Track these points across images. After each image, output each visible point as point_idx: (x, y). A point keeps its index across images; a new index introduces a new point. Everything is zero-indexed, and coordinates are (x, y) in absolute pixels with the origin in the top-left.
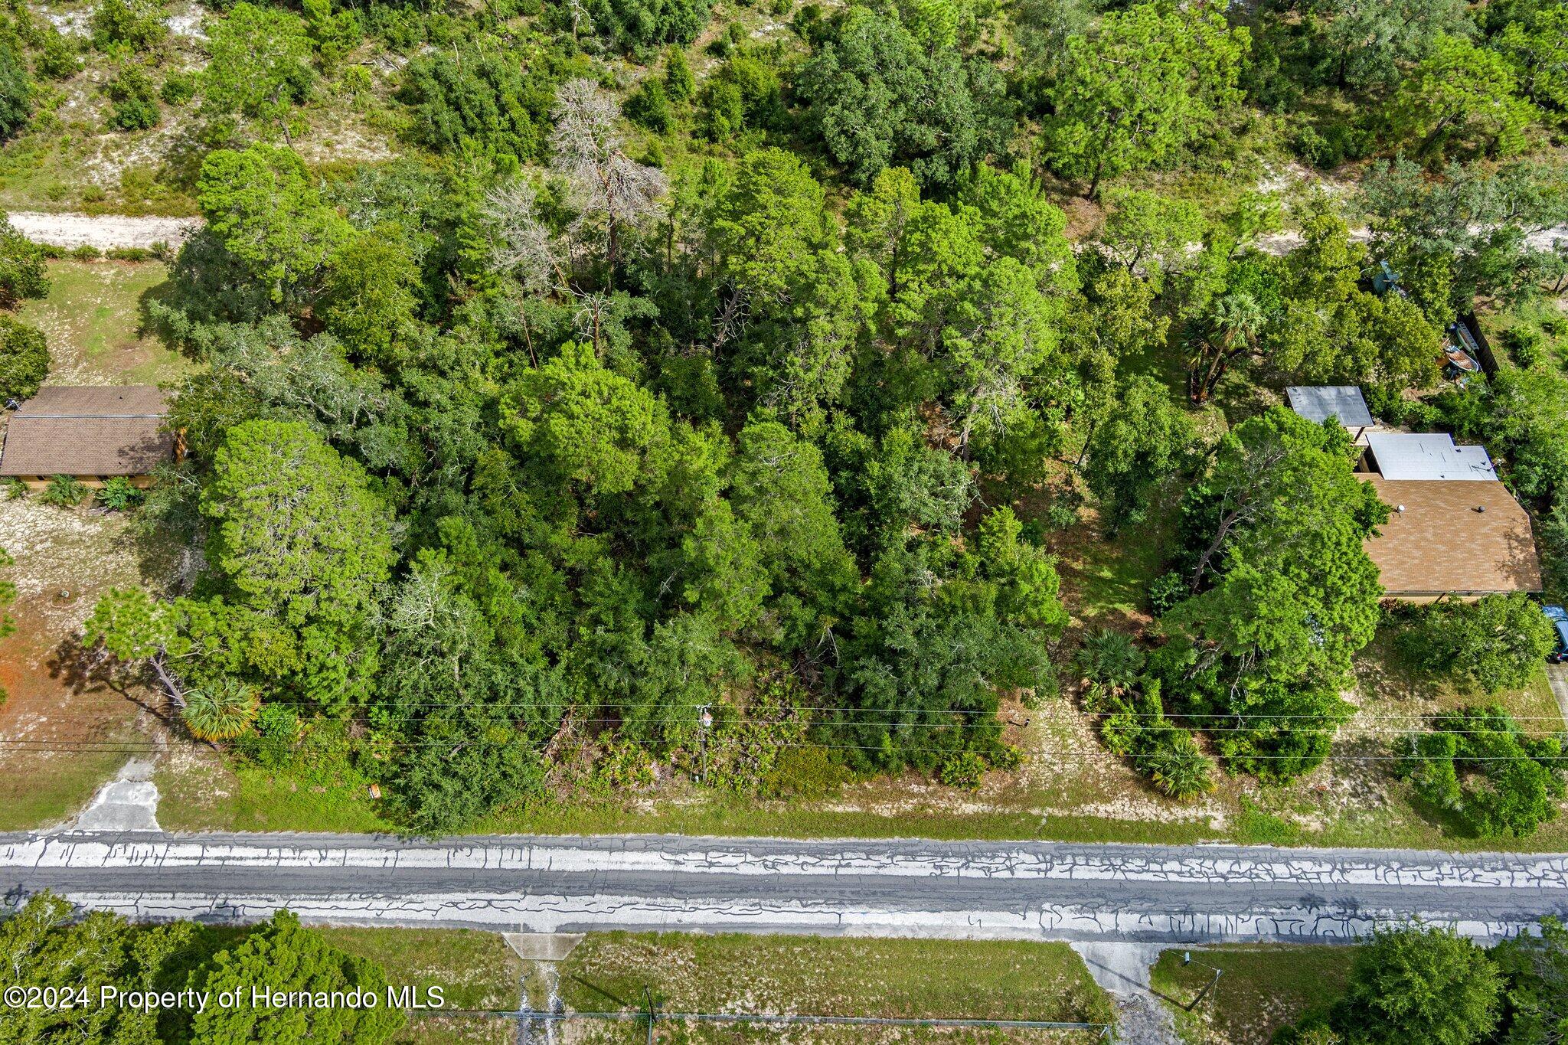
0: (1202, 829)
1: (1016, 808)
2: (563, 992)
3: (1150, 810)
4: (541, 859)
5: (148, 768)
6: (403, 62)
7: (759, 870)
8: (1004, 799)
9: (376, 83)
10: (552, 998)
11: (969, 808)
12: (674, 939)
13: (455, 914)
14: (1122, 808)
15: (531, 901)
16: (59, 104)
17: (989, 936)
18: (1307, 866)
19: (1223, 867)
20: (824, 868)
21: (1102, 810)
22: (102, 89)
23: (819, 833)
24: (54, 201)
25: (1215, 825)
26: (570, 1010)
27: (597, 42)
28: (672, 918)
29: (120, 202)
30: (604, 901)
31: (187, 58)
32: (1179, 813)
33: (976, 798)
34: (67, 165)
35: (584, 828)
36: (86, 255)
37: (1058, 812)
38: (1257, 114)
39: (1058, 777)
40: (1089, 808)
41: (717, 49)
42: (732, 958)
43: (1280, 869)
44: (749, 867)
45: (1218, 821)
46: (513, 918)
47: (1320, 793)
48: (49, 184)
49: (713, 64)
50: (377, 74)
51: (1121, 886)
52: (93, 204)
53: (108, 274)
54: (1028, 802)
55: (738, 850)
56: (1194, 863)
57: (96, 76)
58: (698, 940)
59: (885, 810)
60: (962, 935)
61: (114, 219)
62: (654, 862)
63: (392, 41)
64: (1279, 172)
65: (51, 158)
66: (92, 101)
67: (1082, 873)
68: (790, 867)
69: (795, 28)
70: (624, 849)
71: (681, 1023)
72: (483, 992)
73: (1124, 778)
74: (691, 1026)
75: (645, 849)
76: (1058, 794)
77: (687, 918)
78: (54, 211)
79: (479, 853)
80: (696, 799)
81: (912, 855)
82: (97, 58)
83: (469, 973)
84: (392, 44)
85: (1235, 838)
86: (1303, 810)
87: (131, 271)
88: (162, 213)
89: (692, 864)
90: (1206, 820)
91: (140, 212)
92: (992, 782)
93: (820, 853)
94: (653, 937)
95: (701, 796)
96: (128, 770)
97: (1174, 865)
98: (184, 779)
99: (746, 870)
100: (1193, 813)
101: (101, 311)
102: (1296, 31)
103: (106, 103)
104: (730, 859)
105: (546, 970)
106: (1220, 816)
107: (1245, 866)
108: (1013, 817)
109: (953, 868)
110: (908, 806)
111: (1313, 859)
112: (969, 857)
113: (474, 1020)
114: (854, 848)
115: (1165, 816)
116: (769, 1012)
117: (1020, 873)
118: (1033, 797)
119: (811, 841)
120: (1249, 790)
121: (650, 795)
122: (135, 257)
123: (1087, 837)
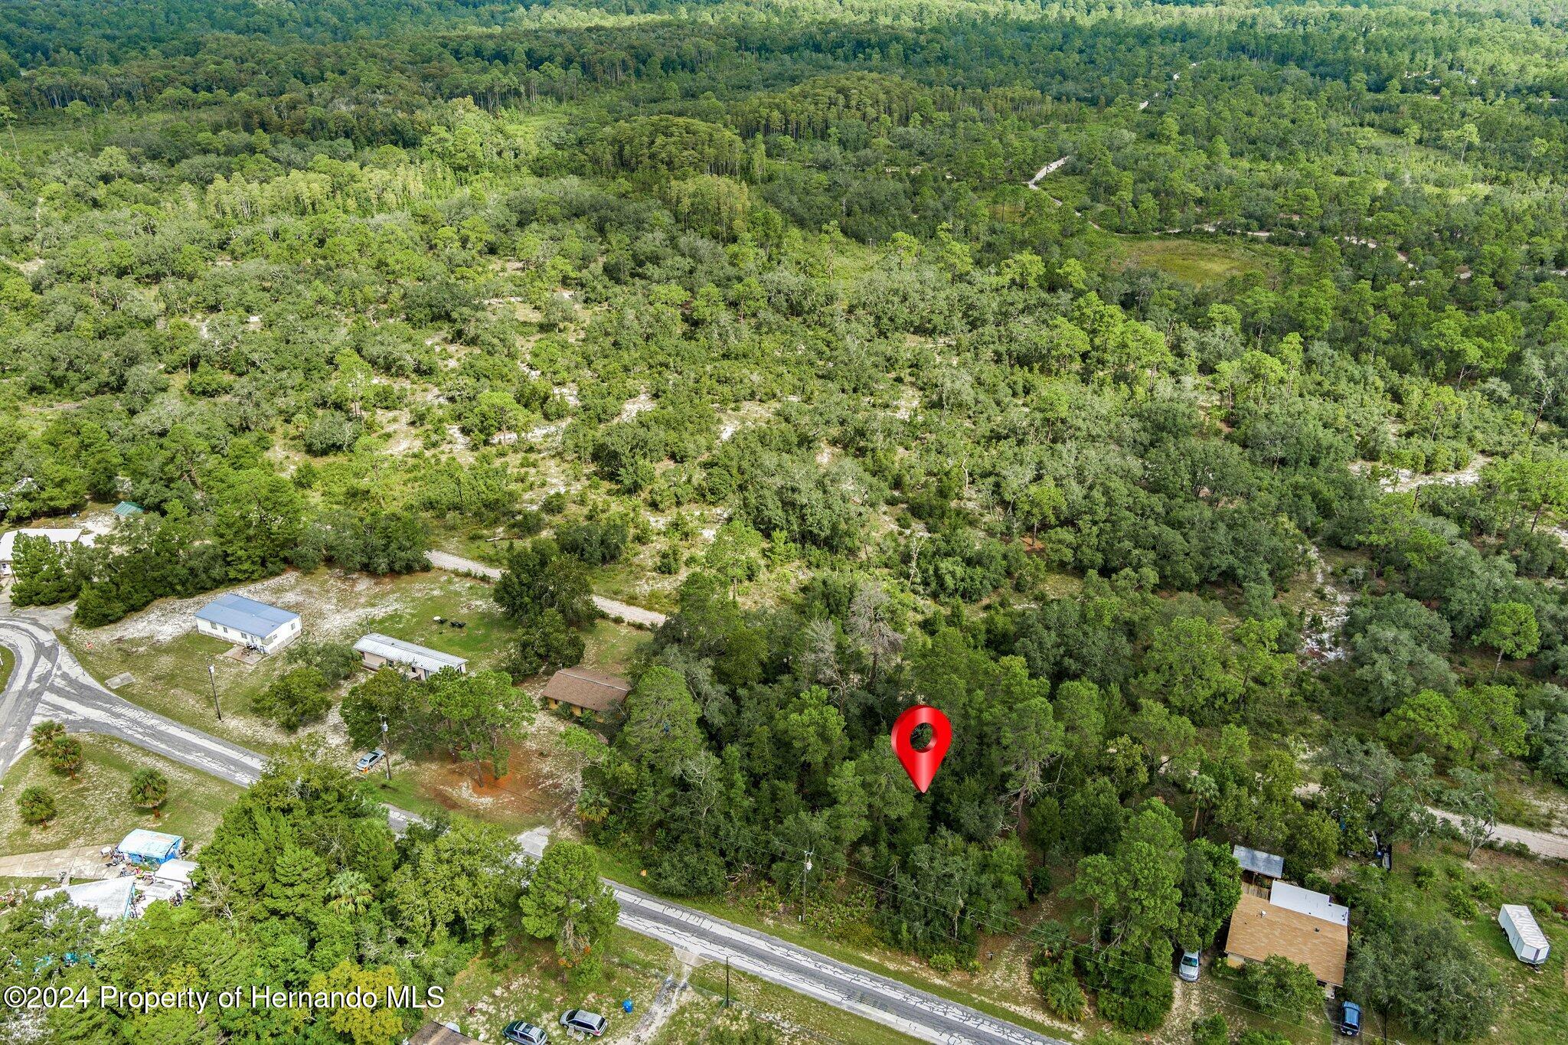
0: (1066, 1035)
1: (964, 991)
2: (690, 980)
3: (1040, 1017)
4: (707, 925)
5: (548, 831)
6: (812, 575)
8: (959, 984)
9: (793, 581)
10: (684, 980)
11: (938, 981)
12: (754, 979)
13: (655, 932)
14: (1025, 1011)
15: (694, 939)
16: (636, 554)
17: (917, 1036)
20: (846, 977)
21: (1013, 1008)
23: (850, 962)
24: (614, 595)
25: (1075, 1036)
26: (689, 988)
28: (757, 969)
29: (644, 602)
30: (729, 951)
31: (704, 548)
32: (1057, 1024)
33: (944, 978)
34: (627, 581)
35: (733, 920)
36: (618, 621)
37: (987, 1000)
38: (1316, 717)
39: (996, 987)
40: (1006, 1005)
41: (987, 608)
42: (778, 996)
44: (810, 965)
45: (1078, 1035)
46: (682, 942)
47: (1148, 1044)
48: (615, 587)
49: (984, 615)
50: (796, 578)
52: (632, 600)
53: (624, 631)
54: (972, 991)
55: (805, 955)
57: (659, 546)
58: (766, 983)
59: (892, 966)
60: (902, 1030)
61: (637, 609)
62: (761, 945)
63: (810, 563)
65: (623, 576)
66: (652, 556)
67: (985, 1028)
68: (828, 970)
70: (749, 934)
71: (740, 1012)
72: (653, 966)
73: (1034, 999)
74: (744, 1014)
75: (759, 938)
76: (992, 993)
77: (765, 972)
78: (613, 599)
79: (679, 913)
80: (795, 928)
81: (895, 989)
82: (662, 538)
83: (651, 957)
84: (809, 565)
87: (635, 633)
88: (658, 611)
89: (779, 952)
90: (1071, 1032)
91: (650, 609)
92: (957, 976)
93: (847, 971)
94: (744, 974)
95: (799, 928)
96: (540, 829)
98: (562, 840)
99: (804, 963)
100: (1065, 1027)
101: (613, 645)
103: (657, 559)
104: (799, 957)
105: (687, 970)
106: (1081, 1034)
108: (960, 994)
109: (913, 1001)
110: (904, 969)
113: (644, 975)
114: (865, 975)
115: (1048, 1022)
116: (786, 1025)
117: (949, 1016)
118: (979, 989)
120: (1106, 1029)
121: (774, 918)
122: (640, 627)
123: (996, 1015)
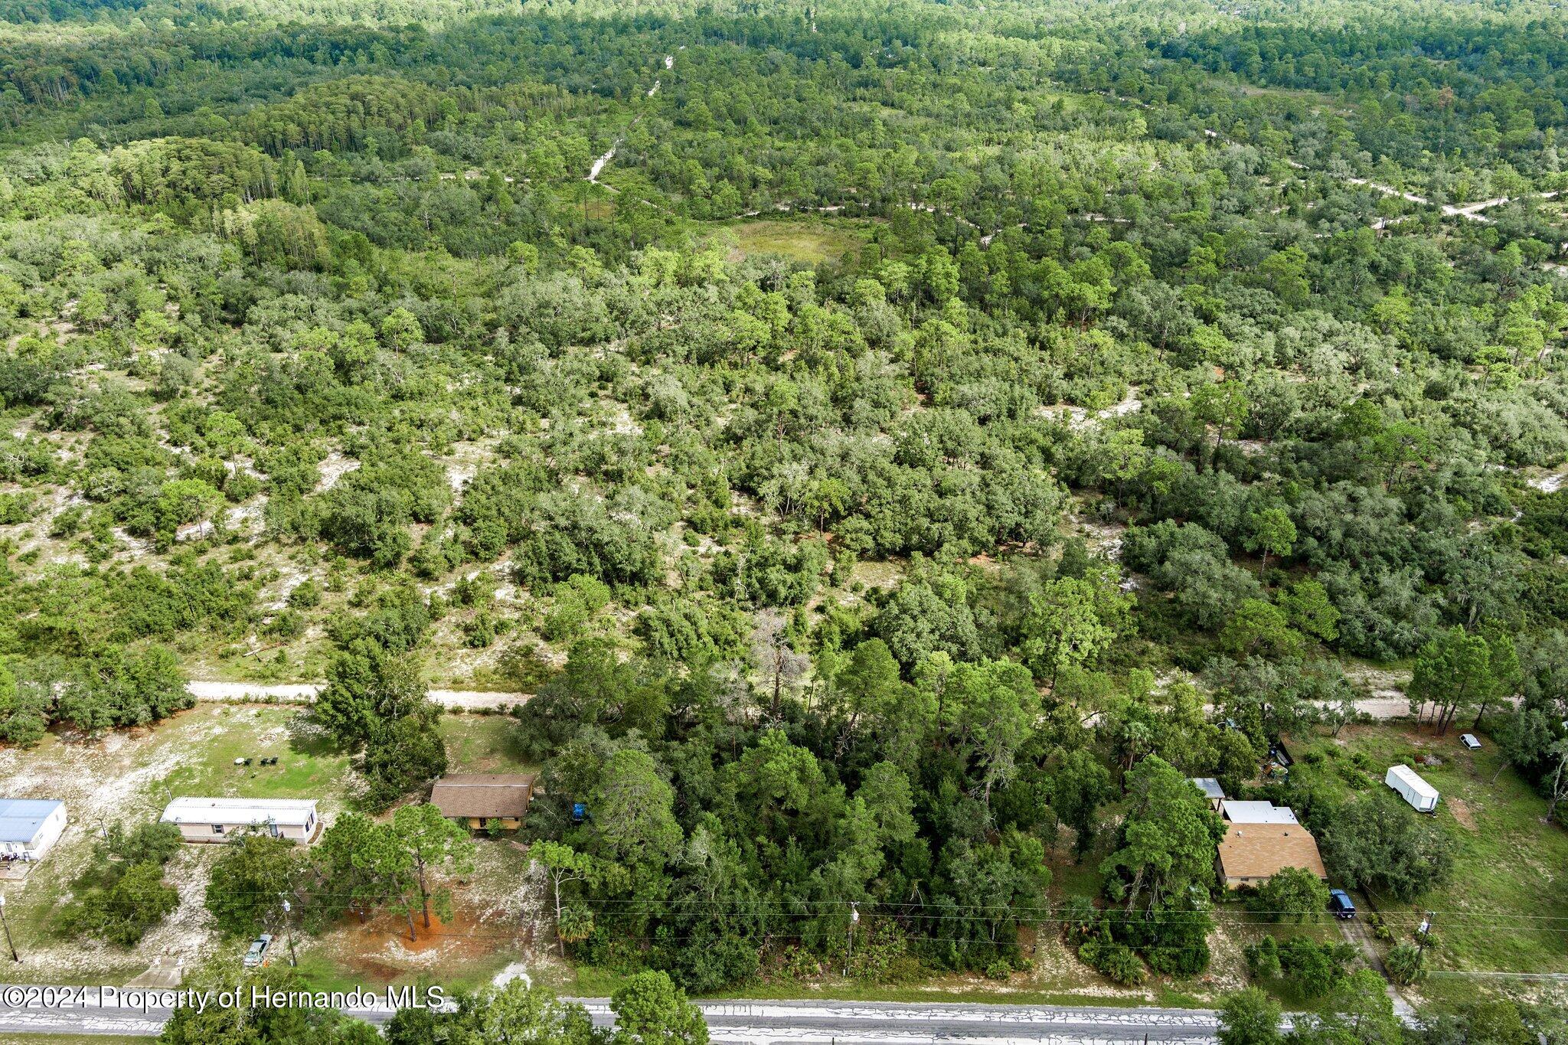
0: (1141, 1001)
1: (1032, 991)
3: (1109, 992)
4: (757, 1011)
5: (522, 966)
6: (633, 614)
7: (884, 1017)
8: (1023, 986)
11: (1004, 990)
14: (1093, 991)
15: (754, 1031)
18: (1203, 1018)
19: (1154, 1018)
20: (922, 1016)
21: (1082, 992)
22: (458, 626)
23: (917, 1000)
25: (1148, 999)
27: (749, 604)
29: (473, 685)
30: (795, 1031)
31: (505, 610)
32: (1126, 993)
33: (1006, 985)
34: (440, 665)
35: (781, 997)
36: (456, 711)
37: (1056, 993)
38: (1151, 645)
39: (1055, 977)
40: (1074, 991)
41: (820, 609)
43: (1187, 1020)
44: (879, 1016)
45: (1150, 996)
47: (1208, 984)
49: (818, 617)
51: (1095, 1027)
53: (470, 721)
54: (1037, 988)
55: (871, 1008)
56: (1137, 1016)
57: (453, 619)
59: (955, 990)
61: (470, 693)
62: (824, 1013)
63: (628, 602)
64: (1166, 674)
65: (433, 660)
66: (452, 632)
67: (1072, 1020)
69: (867, 599)
70: (805, 1006)
73: (1093, 977)
75: (817, 1007)
76: (1056, 984)
79: (721, 1008)
80: (846, 983)
81: (973, 1011)
82: (454, 610)
84: (627, 604)
85: (1159, 1005)
86: (1200, 992)
87: (482, 720)
88: (498, 690)
89: (845, 1014)
90: (1143, 997)
91: (485, 690)
92: (1017, 979)
93: (919, 1010)
96: (511, 966)
97: (1126, 1017)
98: (544, 973)
99: (875, 1017)
100: (1134, 993)
101: (467, 740)
102: (1171, 601)
103: (461, 633)
104: (866, 1012)
106: (1151, 994)
107: (1166, 1018)
108: (1030, 995)
110: (968, 989)
111: (1206, 1015)
112: (1006, 1013)
114: (938, 1008)
115: (1118, 995)
117: (1036, 1020)
118: (1041, 984)
119: (913, 1004)
120: (1167, 982)
121: (817, 981)
122: (486, 713)
123: (1074, 1004)
